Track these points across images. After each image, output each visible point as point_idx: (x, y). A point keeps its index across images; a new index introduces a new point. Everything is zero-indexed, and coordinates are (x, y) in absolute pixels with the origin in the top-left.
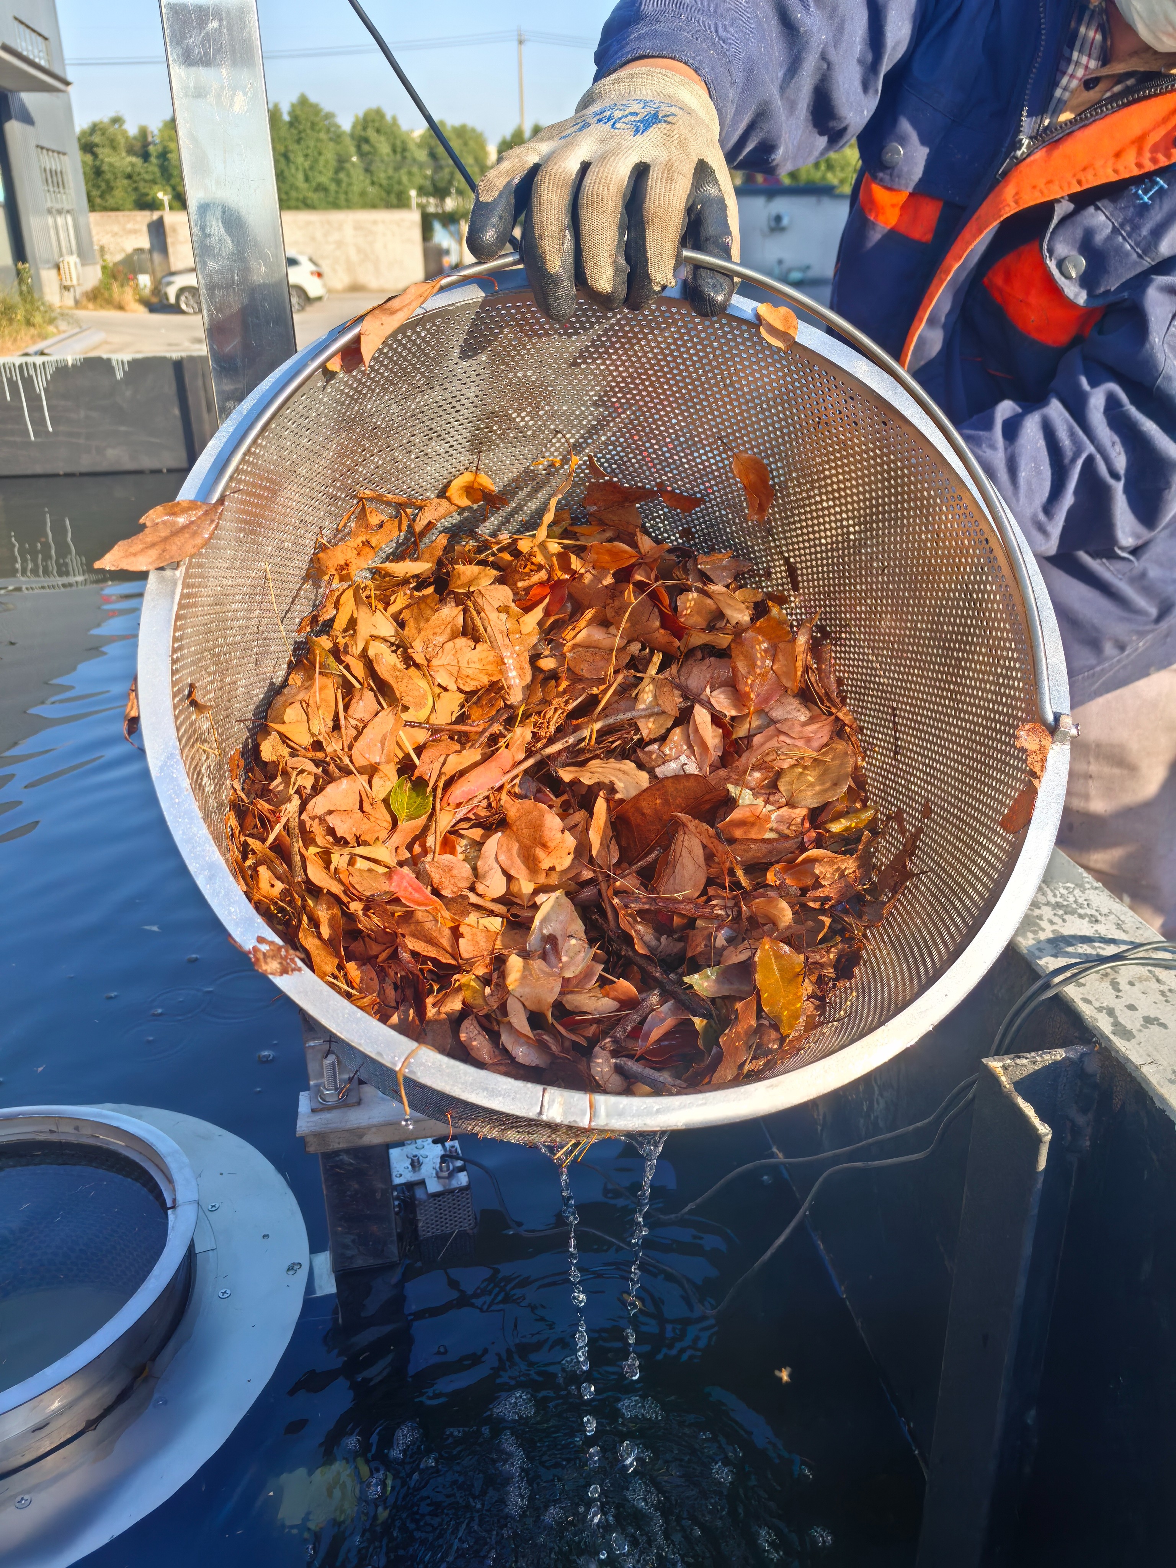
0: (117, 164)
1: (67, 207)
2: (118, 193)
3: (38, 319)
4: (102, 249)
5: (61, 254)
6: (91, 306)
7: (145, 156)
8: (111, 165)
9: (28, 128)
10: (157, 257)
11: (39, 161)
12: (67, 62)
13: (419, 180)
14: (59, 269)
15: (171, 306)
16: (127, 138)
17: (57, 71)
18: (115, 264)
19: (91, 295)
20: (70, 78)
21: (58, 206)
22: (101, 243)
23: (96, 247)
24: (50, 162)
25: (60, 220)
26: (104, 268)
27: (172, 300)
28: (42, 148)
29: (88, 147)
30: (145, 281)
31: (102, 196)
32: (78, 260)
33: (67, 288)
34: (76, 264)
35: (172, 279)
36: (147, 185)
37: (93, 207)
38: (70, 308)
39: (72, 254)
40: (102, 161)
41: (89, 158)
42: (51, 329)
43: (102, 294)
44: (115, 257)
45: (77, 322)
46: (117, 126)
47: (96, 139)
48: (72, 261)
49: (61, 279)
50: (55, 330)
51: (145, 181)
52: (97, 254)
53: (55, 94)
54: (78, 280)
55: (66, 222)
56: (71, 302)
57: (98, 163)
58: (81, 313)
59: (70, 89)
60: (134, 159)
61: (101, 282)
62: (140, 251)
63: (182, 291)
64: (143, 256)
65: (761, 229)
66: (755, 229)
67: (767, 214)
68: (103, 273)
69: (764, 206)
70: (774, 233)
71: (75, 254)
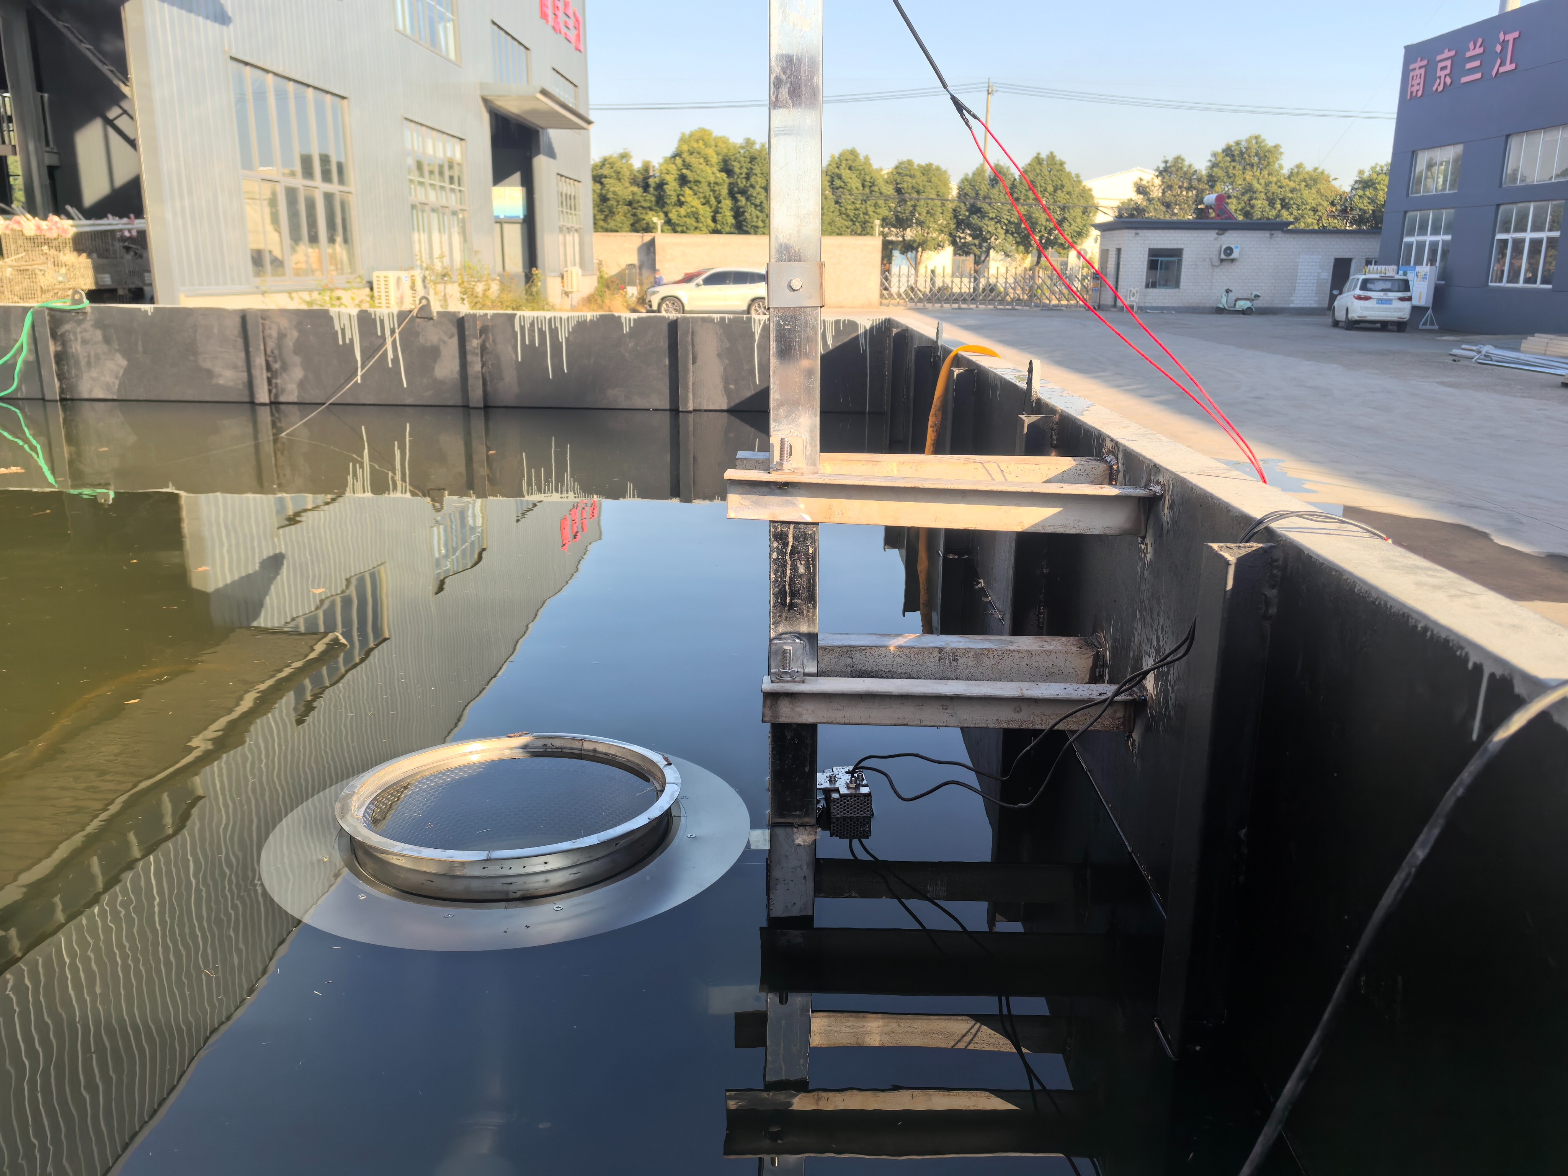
0: (620, 193)
1: (577, 226)
2: (619, 217)
4: (601, 263)
5: (566, 266)
6: (585, 309)
7: (646, 187)
8: (614, 193)
9: (551, 160)
10: (646, 273)
11: (558, 185)
12: (590, 107)
13: (884, 212)
14: (563, 278)
16: (631, 171)
17: (582, 111)
18: (610, 276)
19: (587, 301)
20: (591, 118)
21: (569, 225)
22: (601, 259)
23: (596, 261)
24: (568, 188)
25: (569, 238)
26: (600, 279)
28: (562, 176)
29: (598, 179)
30: (632, 291)
31: (605, 220)
32: (580, 272)
33: (567, 294)
34: (577, 274)
35: (657, 289)
36: (643, 211)
37: (597, 228)
39: (575, 265)
40: (608, 191)
41: (598, 186)
43: (596, 300)
44: (611, 270)
46: (624, 161)
47: (606, 171)
48: (575, 270)
49: (564, 286)
51: (643, 208)
52: (596, 269)
53: (577, 131)
54: (578, 288)
55: (573, 239)
57: (604, 192)
59: (591, 127)
60: (635, 189)
61: (597, 289)
62: (632, 266)
63: (663, 299)
64: (634, 271)
65: (1211, 260)
66: (1204, 260)
67: (1218, 246)
68: (599, 282)
69: (1215, 239)
70: (1224, 263)
71: (578, 266)
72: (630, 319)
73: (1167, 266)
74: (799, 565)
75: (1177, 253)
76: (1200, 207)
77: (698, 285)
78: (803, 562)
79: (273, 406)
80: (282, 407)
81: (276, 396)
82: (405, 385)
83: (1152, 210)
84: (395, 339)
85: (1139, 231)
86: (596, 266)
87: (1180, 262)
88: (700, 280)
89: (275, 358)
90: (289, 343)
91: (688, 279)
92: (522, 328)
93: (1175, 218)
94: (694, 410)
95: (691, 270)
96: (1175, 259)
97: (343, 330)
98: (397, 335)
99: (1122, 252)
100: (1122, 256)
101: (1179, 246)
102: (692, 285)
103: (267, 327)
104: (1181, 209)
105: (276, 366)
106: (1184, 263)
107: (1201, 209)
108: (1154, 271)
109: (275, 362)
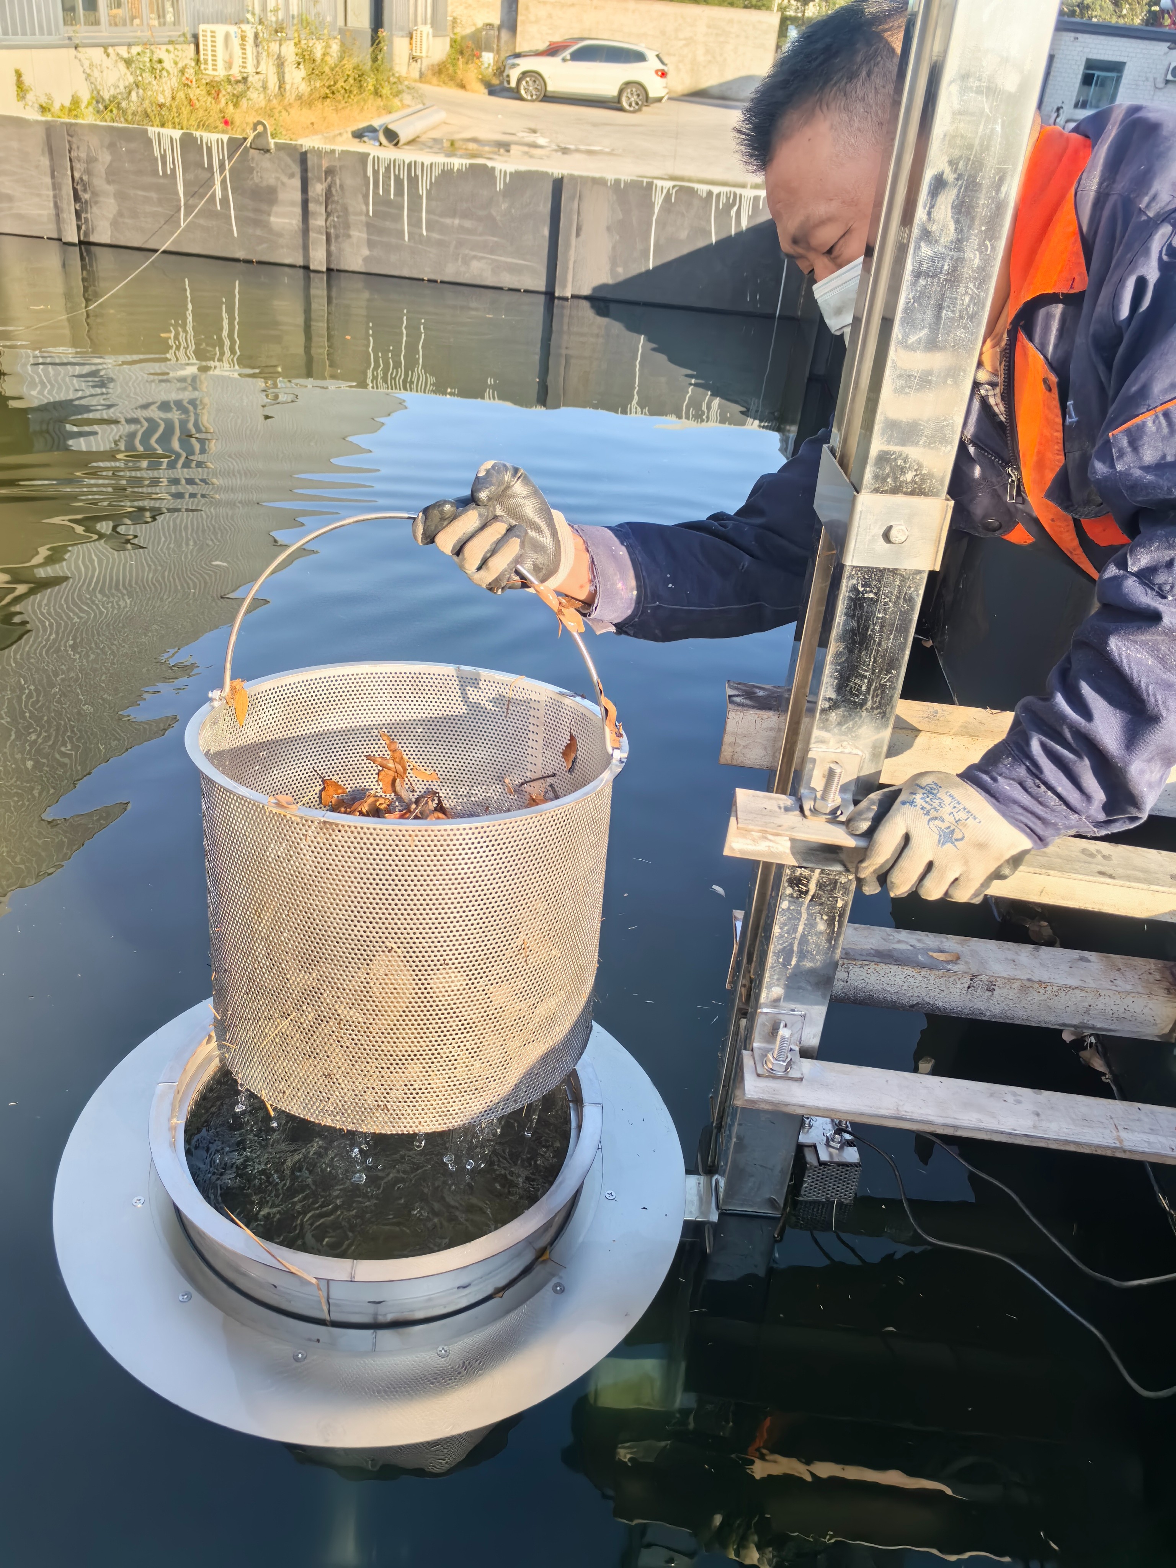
3: (386, 91)
4: (455, 20)
5: (416, 24)
6: (435, 80)
10: (505, 35)
14: (411, 38)
15: (510, 90)
18: (463, 38)
19: (437, 70)
22: (455, 15)
23: (449, 18)
26: (453, 42)
27: (513, 84)
30: (488, 59)
32: (431, 31)
33: (414, 59)
34: (428, 34)
35: (517, 61)
38: (415, 81)
39: (426, 23)
42: (396, 102)
43: (447, 69)
44: (465, 30)
45: (420, 97)
48: (426, 30)
49: (412, 50)
50: (399, 104)
52: (449, 28)
54: (427, 52)
56: (416, 75)
58: (425, 88)
61: (449, 56)
62: (490, 26)
63: (525, 74)
64: (492, 32)
65: (1155, 79)
66: (1147, 79)
67: (1167, 63)
68: (452, 46)
69: (1166, 54)
70: (1169, 86)
71: (429, 26)
72: (505, 173)
73: (1102, 83)
74: (818, 920)
75: (1117, 68)
76: (1154, 8)
77: (564, 60)
78: (825, 917)
79: (83, 247)
80: (93, 248)
81: (86, 234)
82: (236, 235)
83: (1098, 7)
84: (225, 176)
85: (1079, 35)
86: (449, 23)
87: (1119, 79)
88: (567, 54)
89: (84, 185)
90: (100, 168)
91: (552, 51)
92: (376, 172)
93: (1121, 21)
94: (573, 297)
95: (557, 38)
96: (1114, 75)
97: (163, 157)
98: (227, 172)
99: (1055, 60)
100: (1054, 65)
101: (1121, 59)
102: (557, 60)
103: (74, 146)
104: (1131, 9)
105: (86, 196)
106: (1124, 81)
107: (1155, 12)
108: (1086, 87)
109: (85, 190)
